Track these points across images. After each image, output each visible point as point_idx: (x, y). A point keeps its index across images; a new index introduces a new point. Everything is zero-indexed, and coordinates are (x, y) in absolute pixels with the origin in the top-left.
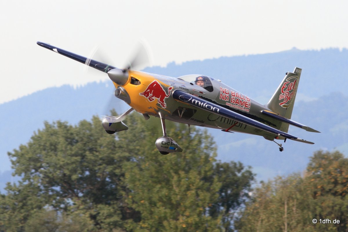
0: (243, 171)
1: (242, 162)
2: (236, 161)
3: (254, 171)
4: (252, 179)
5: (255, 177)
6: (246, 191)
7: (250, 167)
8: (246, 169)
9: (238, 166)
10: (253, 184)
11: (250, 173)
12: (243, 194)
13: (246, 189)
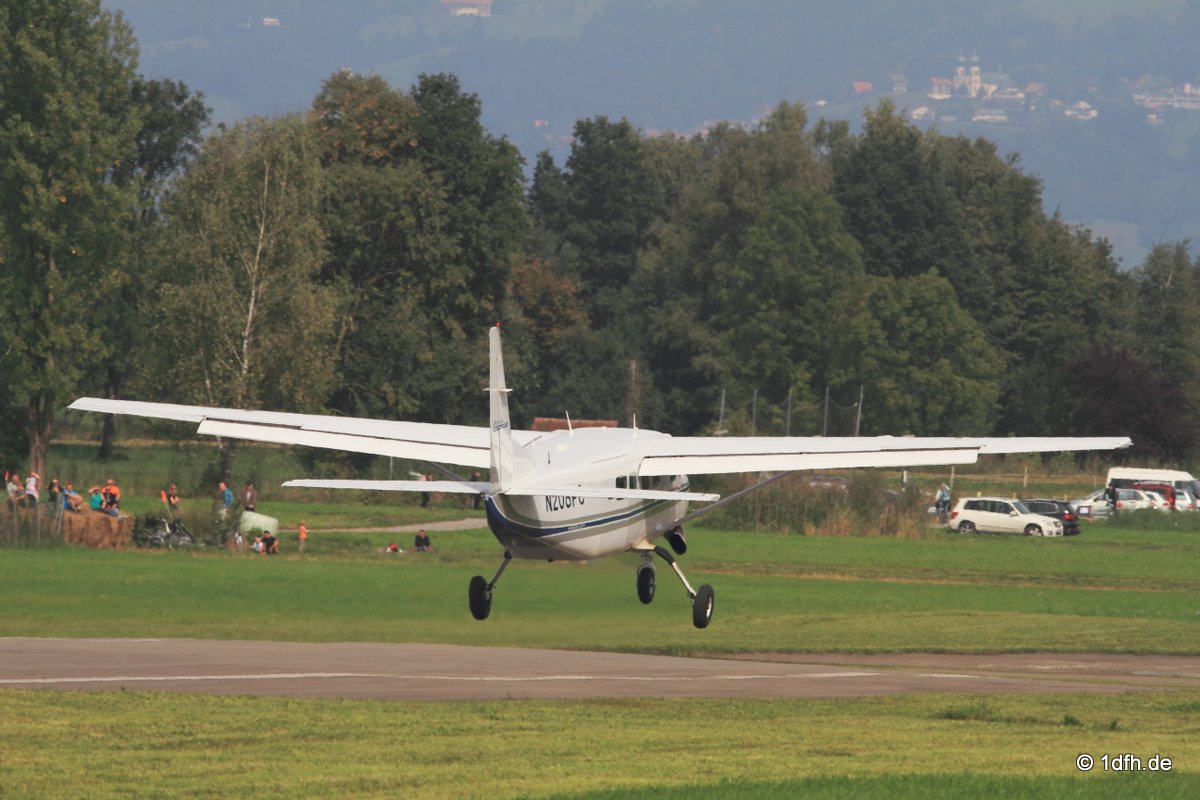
0: (187, 101)
1: (186, 82)
2: (176, 81)
3: (207, 103)
4: (203, 118)
5: (208, 115)
6: (190, 142)
7: (200, 94)
8: (192, 96)
9: (178, 90)
10: (203, 127)
11: (200, 107)
12: (183, 145)
13: (189, 137)
